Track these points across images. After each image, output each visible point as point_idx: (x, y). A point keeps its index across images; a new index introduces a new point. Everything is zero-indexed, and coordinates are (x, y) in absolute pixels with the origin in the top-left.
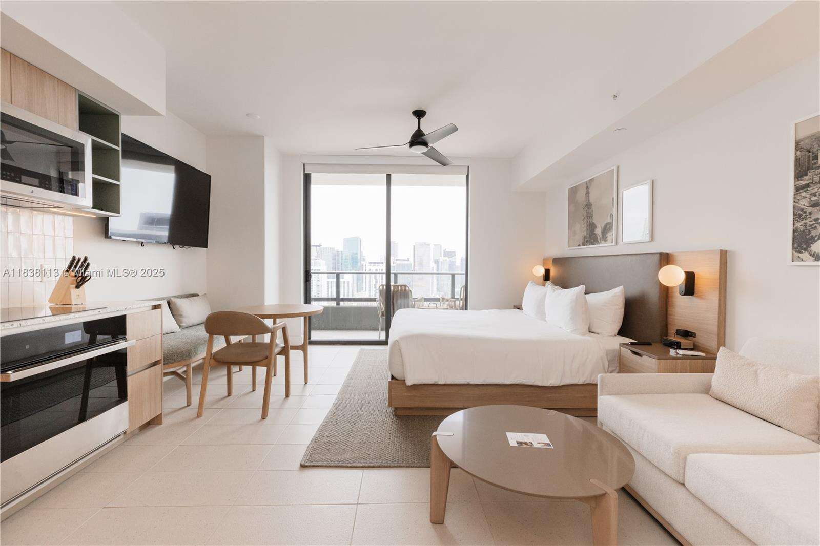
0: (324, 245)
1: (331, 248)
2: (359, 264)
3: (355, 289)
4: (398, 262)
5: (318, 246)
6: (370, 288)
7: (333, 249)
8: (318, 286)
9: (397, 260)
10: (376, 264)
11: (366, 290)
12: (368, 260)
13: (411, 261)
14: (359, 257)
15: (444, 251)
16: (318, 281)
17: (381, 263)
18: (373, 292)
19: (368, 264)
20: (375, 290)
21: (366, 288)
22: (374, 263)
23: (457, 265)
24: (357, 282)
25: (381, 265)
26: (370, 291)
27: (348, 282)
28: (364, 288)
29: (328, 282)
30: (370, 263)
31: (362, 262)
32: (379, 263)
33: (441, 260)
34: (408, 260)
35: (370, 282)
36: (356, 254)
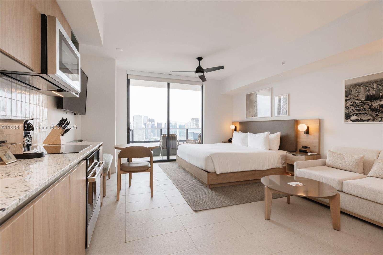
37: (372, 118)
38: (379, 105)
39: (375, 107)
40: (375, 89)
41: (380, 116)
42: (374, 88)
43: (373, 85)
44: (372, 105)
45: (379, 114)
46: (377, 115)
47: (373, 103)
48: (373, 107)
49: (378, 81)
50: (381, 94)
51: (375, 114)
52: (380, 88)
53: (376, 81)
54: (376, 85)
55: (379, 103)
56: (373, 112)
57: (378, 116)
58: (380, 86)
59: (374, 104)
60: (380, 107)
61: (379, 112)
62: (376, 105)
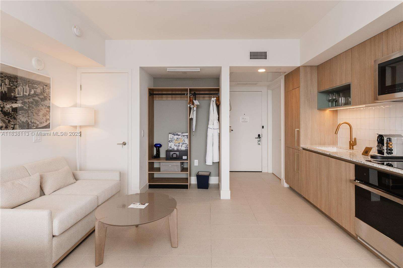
37: (4, 125)
38: (11, 108)
39: (7, 111)
40: (7, 86)
41: (12, 123)
42: (6, 84)
43: (5, 79)
44: (4, 107)
45: (11, 120)
46: (9, 122)
47: (5, 103)
48: (5, 110)
49: (10, 77)
50: (13, 95)
51: (7, 119)
52: (12, 86)
53: (8, 75)
54: (8, 80)
55: (11, 106)
56: (5, 116)
57: (11, 123)
58: (12, 83)
59: (6, 106)
60: (12, 111)
61: (11, 117)
62: (8, 108)
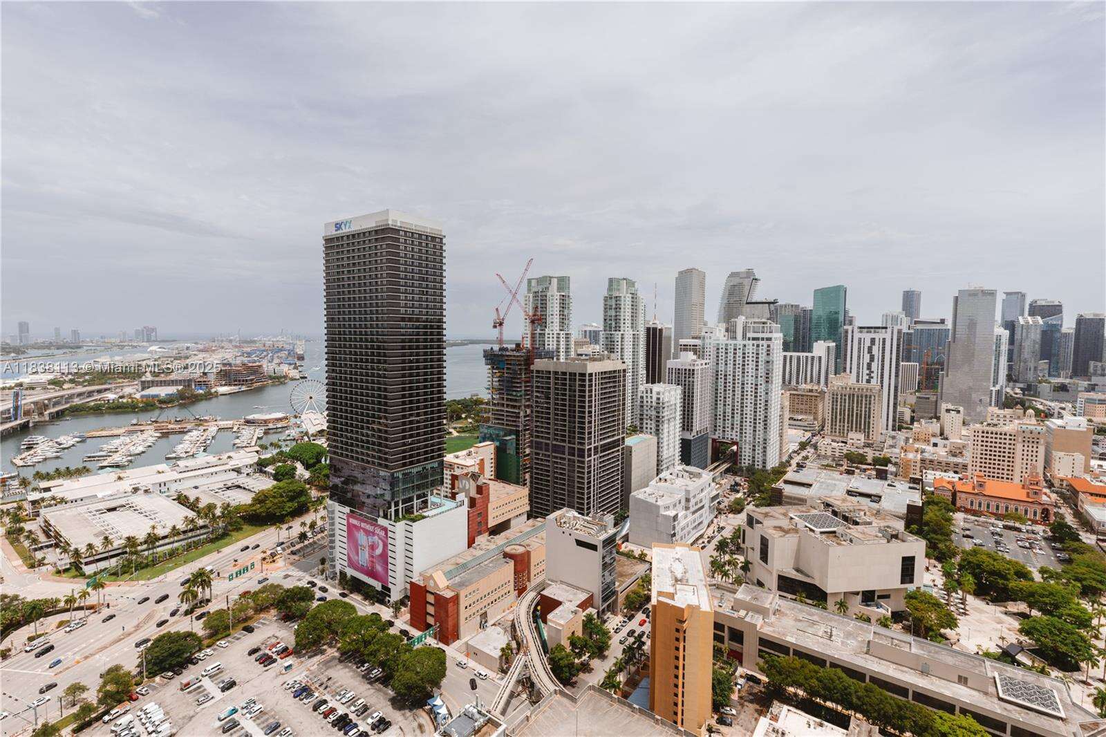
0: (781, 302)
1: (792, 306)
2: (841, 330)
3: (832, 369)
4: (919, 327)
5: (773, 303)
6: (858, 368)
7: (797, 306)
8: (768, 362)
9: (916, 323)
10: (872, 330)
11: (851, 372)
12: (858, 323)
13: (949, 325)
14: (841, 319)
15: (1031, 305)
16: (768, 354)
17: (883, 328)
18: (865, 375)
19: (856, 330)
20: (868, 372)
21: (851, 368)
22: (868, 328)
23: (1064, 330)
24: (836, 359)
25: (884, 330)
26: (858, 373)
27: (820, 358)
28: (848, 370)
29: (785, 357)
30: (861, 328)
31: (845, 327)
32: (879, 328)
33: (1021, 321)
34: (943, 321)
35: (859, 357)
36: (837, 313)
